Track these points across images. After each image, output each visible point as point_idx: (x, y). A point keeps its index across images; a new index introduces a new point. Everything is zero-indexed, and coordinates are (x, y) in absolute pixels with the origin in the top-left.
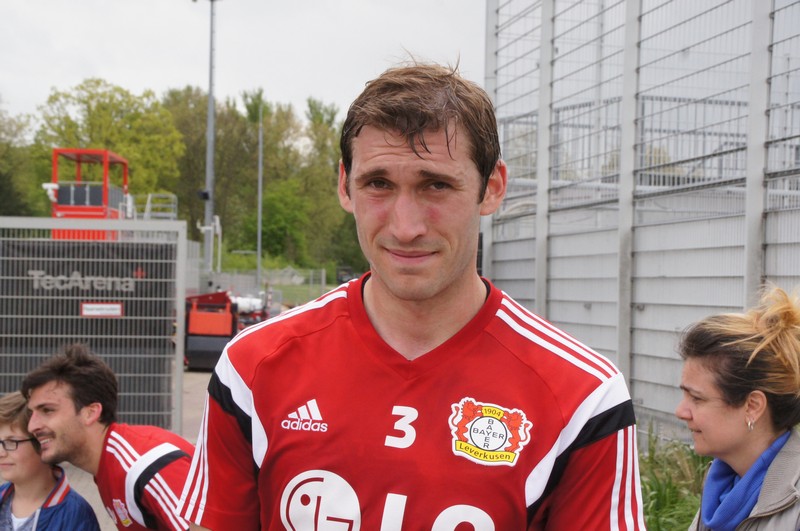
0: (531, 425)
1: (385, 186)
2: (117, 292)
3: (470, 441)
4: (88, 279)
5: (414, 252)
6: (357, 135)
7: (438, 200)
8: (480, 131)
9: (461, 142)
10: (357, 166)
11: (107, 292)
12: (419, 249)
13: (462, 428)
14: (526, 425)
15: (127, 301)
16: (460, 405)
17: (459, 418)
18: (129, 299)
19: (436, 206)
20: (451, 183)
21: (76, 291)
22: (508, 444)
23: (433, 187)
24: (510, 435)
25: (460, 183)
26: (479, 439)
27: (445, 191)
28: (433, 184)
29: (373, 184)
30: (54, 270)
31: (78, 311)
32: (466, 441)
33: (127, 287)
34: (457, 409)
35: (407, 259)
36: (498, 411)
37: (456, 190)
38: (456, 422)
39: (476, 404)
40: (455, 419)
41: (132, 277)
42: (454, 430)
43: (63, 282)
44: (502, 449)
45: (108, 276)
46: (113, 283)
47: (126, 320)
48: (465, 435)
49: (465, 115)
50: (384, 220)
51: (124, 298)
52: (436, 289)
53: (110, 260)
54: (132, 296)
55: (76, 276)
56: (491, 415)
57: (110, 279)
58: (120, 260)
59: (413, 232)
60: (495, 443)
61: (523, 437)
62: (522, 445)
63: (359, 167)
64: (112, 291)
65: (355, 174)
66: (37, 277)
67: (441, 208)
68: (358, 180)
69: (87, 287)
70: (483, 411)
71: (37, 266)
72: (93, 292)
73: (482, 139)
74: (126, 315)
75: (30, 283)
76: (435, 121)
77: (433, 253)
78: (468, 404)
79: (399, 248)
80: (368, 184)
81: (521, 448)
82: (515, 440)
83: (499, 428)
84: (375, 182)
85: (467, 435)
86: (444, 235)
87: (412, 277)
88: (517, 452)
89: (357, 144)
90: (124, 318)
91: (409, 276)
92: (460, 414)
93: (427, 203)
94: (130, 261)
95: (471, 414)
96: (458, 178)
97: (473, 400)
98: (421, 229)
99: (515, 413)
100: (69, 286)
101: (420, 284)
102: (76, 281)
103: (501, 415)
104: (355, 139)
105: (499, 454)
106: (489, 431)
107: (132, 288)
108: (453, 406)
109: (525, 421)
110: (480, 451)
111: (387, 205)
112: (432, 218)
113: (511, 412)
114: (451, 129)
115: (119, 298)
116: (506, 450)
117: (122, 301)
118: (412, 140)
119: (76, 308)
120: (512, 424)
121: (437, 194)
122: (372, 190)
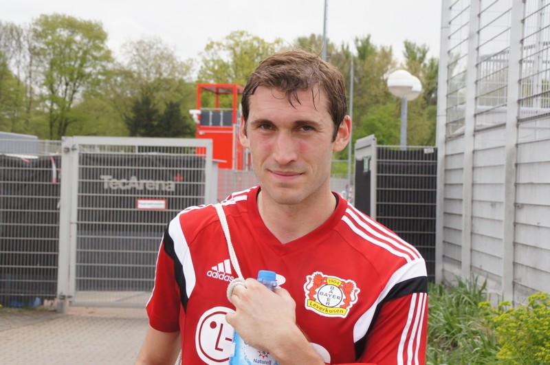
0: (359, 291)
1: (271, 128)
2: (162, 191)
3: (317, 300)
4: (142, 182)
5: (288, 172)
6: (253, 94)
7: (306, 137)
8: (334, 93)
9: (322, 100)
10: (253, 114)
11: (155, 191)
12: (291, 170)
13: (312, 291)
14: (356, 291)
15: (169, 198)
16: (312, 276)
17: (311, 285)
18: (171, 196)
19: (305, 142)
20: (315, 127)
21: (134, 190)
22: (343, 303)
23: (302, 129)
24: (344, 297)
25: (321, 127)
26: (323, 299)
27: (311, 132)
28: (303, 127)
29: (262, 127)
30: (118, 175)
31: (135, 205)
32: (315, 300)
33: (170, 188)
34: (310, 279)
35: (284, 177)
36: (337, 281)
37: (318, 131)
38: (309, 287)
39: (323, 276)
40: (308, 285)
41: (173, 180)
42: (307, 292)
43: (124, 184)
44: (339, 306)
45: (156, 179)
46: (160, 185)
47: (169, 212)
48: (314, 296)
49: (325, 81)
50: (269, 150)
51: (167, 196)
52: (303, 198)
53: (158, 168)
54: (173, 194)
55: (134, 179)
56: (333, 283)
57: (158, 182)
58: (165, 168)
59: (288, 158)
60: (334, 302)
61: (353, 298)
62: (352, 304)
63: (254, 115)
64: (159, 191)
65: (251, 119)
66: (107, 180)
67: (308, 144)
68: (253, 124)
69: (141, 188)
70: (328, 281)
71: (107, 172)
72: (145, 191)
73: (335, 98)
74: (169, 208)
75: (102, 184)
76: (305, 84)
77: (301, 174)
78: (318, 276)
79: (279, 169)
80: (259, 127)
81: (351, 306)
82: (347, 301)
83: (337, 292)
84: (264, 125)
85: (315, 296)
86: (308, 161)
87: (287, 189)
88: (348, 308)
89: (253, 100)
90: (167, 210)
91: (284, 189)
92: (312, 283)
93: (298, 140)
94: (172, 168)
95: (319, 282)
96: (320, 123)
97: (321, 273)
98: (294, 156)
99: (349, 283)
100: (129, 187)
101: (292, 193)
102: (134, 183)
103: (340, 284)
104: (252, 96)
105: (336, 309)
106: (331, 294)
107: (173, 188)
108: (308, 277)
109: (355, 288)
110: (323, 307)
111: (272, 141)
112: (301, 150)
113: (346, 282)
114: (316, 89)
115: (164, 196)
116: (341, 307)
117: (166, 198)
118: (289, 97)
119: (133, 203)
120: (346, 290)
121: (304, 134)
122: (262, 130)
